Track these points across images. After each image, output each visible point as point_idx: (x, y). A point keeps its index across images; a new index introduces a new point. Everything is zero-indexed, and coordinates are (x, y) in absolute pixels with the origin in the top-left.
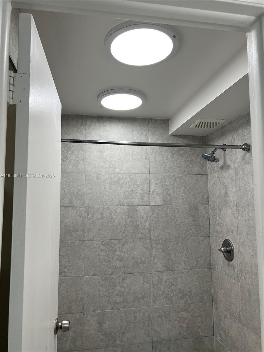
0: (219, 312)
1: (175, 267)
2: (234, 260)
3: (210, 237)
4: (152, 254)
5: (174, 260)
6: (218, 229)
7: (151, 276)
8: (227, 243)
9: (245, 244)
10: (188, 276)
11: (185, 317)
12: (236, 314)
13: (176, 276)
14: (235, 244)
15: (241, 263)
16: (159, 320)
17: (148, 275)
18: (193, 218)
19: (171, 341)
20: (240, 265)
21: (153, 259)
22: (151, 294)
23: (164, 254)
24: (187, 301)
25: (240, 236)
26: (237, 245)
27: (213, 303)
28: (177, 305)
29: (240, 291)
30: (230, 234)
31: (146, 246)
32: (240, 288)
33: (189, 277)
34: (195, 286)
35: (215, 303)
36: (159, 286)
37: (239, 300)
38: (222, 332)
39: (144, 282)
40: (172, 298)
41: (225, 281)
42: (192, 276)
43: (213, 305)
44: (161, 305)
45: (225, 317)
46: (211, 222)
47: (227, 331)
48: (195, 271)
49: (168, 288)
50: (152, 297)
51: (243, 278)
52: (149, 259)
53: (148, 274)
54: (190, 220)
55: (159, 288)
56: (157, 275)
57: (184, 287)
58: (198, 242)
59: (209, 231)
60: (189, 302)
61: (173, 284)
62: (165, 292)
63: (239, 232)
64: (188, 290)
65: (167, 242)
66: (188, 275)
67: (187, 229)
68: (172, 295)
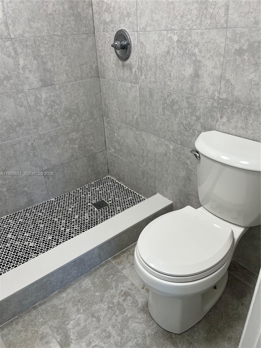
0: (111, 125)
1: (55, 80)
2: (131, 57)
3: (94, 33)
4: (19, 64)
5: (52, 70)
6: (107, 17)
7: (25, 95)
8: (121, 36)
9: (148, 29)
10: (73, 90)
11: (76, 138)
12: (132, 122)
13: (58, 92)
14: (133, 33)
15: (141, 58)
16: (46, 147)
17: (20, 95)
18: (70, 4)
19: (64, 165)
20: (140, 61)
21: (22, 72)
22: (29, 119)
23: (37, 63)
24: (76, 120)
25: (140, 19)
26: (136, 34)
27: (103, 117)
28: (64, 126)
29: (138, 95)
30: (124, 21)
31: (6, 51)
32: (138, 90)
33: (75, 91)
34: (83, 101)
35: (105, 116)
36: (38, 107)
37: (137, 106)
38: (116, 143)
39: (17, 106)
40: (58, 119)
41: (119, 88)
42: (78, 90)
43: (104, 120)
44: (46, 130)
45: (119, 128)
46: (94, 11)
47: (122, 141)
48: (81, 82)
49: (50, 108)
50: (31, 123)
51: (143, 77)
52: (16, 72)
53: (20, 93)
54: (66, 7)
55: (39, 111)
56: (32, 93)
57: (70, 105)
58: (81, 42)
59: (93, 24)
60: (78, 121)
61: (56, 103)
62: (48, 114)
63: (138, 13)
64: (75, 107)
65: (38, 43)
66: (73, 88)
67: (64, 22)
68: (56, 116)
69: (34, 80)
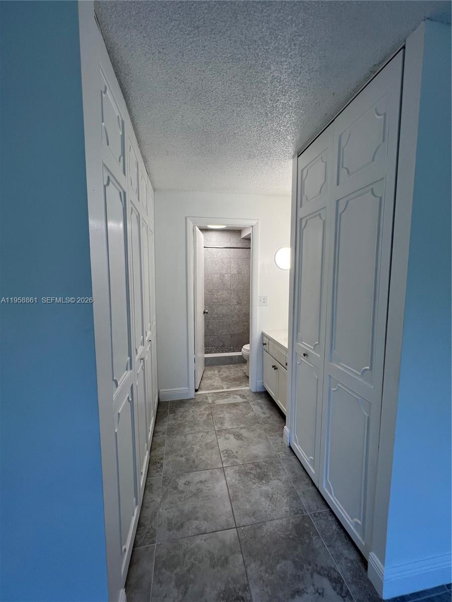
16: (234, 325)
21: (232, 299)
22: (230, 314)
23: (237, 297)
31: (228, 293)
36: (234, 311)
39: (227, 309)
44: (235, 319)
53: (229, 305)
56: (233, 306)
69: (235, 302)
